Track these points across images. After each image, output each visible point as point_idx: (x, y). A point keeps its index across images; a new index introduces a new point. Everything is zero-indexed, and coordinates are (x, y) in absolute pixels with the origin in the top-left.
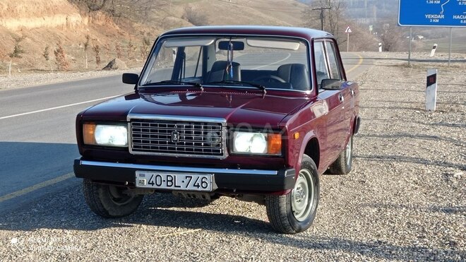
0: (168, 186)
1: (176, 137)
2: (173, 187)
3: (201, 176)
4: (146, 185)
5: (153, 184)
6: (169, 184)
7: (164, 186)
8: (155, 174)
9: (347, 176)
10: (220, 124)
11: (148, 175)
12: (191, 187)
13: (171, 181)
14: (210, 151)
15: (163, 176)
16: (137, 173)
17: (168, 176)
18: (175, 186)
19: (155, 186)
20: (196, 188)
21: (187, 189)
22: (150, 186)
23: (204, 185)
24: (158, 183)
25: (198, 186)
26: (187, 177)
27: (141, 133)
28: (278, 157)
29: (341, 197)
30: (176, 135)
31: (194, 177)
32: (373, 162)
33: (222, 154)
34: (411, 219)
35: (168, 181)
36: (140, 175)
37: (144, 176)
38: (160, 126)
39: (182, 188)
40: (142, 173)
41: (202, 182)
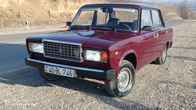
0: (56, 73)
1: (60, 51)
2: (58, 74)
3: (70, 70)
4: (48, 72)
5: (51, 71)
6: (57, 72)
7: (55, 73)
8: (52, 67)
9: (162, 65)
10: (79, 46)
11: (49, 67)
12: (65, 75)
13: (58, 71)
14: (75, 58)
15: (55, 68)
16: (45, 66)
17: (56, 69)
18: (59, 74)
19: (51, 73)
20: (67, 75)
21: (64, 75)
22: (50, 72)
23: (71, 74)
24: (53, 72)
25: (68, 75)
26: (64, 70)
27: (48, 48)
28: (106, 63)
29: (154, 76)
30: (60, 50)
31: (67, 70)
32: (176, 59)
33: (80, 60)
34: (181, 93)
35: (56, 71)
36: (46, 67)
37: (47, 67)
38: (55, 45)
39: (62, 75)
40: (47, 66)
41: (70, 73)
